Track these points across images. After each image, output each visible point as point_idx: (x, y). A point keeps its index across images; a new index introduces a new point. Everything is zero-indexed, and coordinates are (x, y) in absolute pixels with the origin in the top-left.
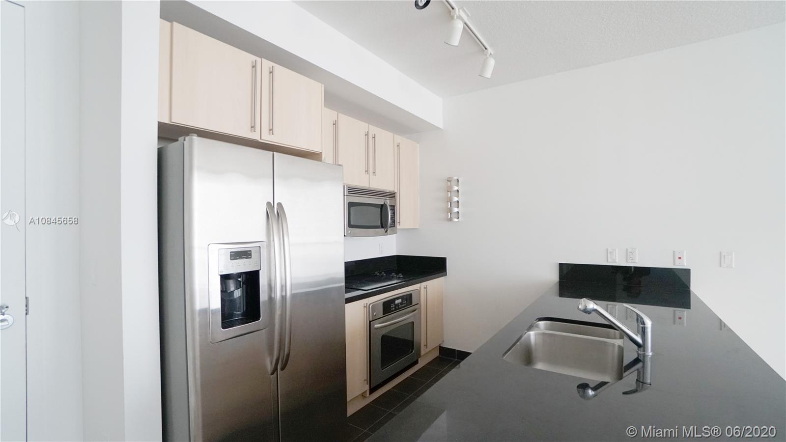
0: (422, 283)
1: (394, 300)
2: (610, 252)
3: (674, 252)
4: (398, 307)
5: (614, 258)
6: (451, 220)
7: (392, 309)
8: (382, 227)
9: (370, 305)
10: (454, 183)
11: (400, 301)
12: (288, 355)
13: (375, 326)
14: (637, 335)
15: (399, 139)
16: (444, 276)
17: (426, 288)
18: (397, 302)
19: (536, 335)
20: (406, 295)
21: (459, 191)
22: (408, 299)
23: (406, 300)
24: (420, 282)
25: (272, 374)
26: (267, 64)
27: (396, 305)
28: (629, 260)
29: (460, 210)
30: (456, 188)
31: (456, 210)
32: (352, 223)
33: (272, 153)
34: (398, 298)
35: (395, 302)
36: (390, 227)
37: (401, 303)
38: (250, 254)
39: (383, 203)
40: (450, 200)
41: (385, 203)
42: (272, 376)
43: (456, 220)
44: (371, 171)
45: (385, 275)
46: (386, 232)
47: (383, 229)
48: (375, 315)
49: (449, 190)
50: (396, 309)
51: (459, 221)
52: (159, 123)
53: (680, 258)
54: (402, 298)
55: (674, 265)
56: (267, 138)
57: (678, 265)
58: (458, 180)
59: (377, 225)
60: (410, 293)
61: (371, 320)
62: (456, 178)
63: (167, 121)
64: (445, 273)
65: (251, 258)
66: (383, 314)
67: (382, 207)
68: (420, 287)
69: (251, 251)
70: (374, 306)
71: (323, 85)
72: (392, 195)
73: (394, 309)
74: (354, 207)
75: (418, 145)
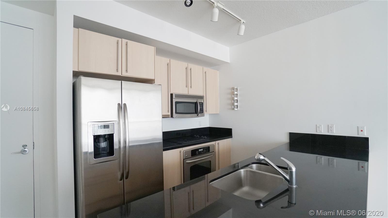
0: (216, 141)
1: (198, 149)
2: (318, 127)
3: (358, 127)
4: (201, 153)
5: (321, 130)
6: (233, 109)
7: (197, 154)
8: (196, 113)
9: (184, 151)
10: (235, 90)
11: (202, 150)
12: (128, 173)
13: (187, 162)
14: (287, 176)
15: (206, 69)
16: (231, 138)
17: (218, 144)
18: (200, 150)
19: (244, 171)
20: (206, 147)
21: (238, 94)
22: (207, 149)
23: (206, 149)
24: (215, 141)
25: (121, 180)
26: (124, 41)
27: (199, 152)
28: (330, 132)
29: (239, 104)
30: (236, 93)
31: (236, 104)
32: (177, 112)
33: (121, 81)
34: (201, 149)
35: (199, 150)
36: (199, 113)
37: (203, 151)
38: (109, 127)
39: (196, 102)
40: (233, 99)
41: (197, 102)
42: (121, 181)
43: (236, 109)
44: (189, 86)
45: (199, 137)
46: (197, 116)
47: (196, 114)
48: (187, 156)
49: (233, 94)
50: (199, 154)
51: (238, 110)
52: (73, 71)
53: (362, 131)
54: (204, 148)
55: (358, 135)
56: (125, 74)
57: (361, 135)
58: (237, 89)
59: (193, 112)
60: (208, 146)
61: (184, 159)
62: (236, 87)
63: (77, 70)
64: (231, 136)
65: (109, 128)
66: (191, 156)
67: (196, 103)
68: (215, 143)
69: (109, 125)
70: (186, 152)
71: (155, 48)
72: (202, 97)
73: (198, 154)
74: (178, 104)
75: (218, 72)
